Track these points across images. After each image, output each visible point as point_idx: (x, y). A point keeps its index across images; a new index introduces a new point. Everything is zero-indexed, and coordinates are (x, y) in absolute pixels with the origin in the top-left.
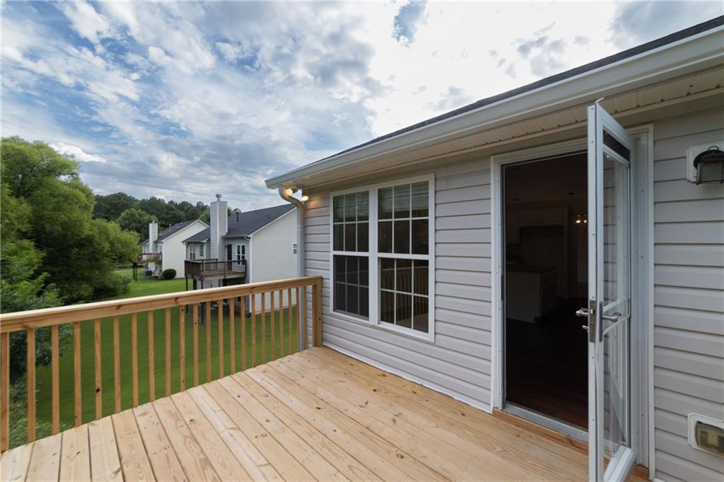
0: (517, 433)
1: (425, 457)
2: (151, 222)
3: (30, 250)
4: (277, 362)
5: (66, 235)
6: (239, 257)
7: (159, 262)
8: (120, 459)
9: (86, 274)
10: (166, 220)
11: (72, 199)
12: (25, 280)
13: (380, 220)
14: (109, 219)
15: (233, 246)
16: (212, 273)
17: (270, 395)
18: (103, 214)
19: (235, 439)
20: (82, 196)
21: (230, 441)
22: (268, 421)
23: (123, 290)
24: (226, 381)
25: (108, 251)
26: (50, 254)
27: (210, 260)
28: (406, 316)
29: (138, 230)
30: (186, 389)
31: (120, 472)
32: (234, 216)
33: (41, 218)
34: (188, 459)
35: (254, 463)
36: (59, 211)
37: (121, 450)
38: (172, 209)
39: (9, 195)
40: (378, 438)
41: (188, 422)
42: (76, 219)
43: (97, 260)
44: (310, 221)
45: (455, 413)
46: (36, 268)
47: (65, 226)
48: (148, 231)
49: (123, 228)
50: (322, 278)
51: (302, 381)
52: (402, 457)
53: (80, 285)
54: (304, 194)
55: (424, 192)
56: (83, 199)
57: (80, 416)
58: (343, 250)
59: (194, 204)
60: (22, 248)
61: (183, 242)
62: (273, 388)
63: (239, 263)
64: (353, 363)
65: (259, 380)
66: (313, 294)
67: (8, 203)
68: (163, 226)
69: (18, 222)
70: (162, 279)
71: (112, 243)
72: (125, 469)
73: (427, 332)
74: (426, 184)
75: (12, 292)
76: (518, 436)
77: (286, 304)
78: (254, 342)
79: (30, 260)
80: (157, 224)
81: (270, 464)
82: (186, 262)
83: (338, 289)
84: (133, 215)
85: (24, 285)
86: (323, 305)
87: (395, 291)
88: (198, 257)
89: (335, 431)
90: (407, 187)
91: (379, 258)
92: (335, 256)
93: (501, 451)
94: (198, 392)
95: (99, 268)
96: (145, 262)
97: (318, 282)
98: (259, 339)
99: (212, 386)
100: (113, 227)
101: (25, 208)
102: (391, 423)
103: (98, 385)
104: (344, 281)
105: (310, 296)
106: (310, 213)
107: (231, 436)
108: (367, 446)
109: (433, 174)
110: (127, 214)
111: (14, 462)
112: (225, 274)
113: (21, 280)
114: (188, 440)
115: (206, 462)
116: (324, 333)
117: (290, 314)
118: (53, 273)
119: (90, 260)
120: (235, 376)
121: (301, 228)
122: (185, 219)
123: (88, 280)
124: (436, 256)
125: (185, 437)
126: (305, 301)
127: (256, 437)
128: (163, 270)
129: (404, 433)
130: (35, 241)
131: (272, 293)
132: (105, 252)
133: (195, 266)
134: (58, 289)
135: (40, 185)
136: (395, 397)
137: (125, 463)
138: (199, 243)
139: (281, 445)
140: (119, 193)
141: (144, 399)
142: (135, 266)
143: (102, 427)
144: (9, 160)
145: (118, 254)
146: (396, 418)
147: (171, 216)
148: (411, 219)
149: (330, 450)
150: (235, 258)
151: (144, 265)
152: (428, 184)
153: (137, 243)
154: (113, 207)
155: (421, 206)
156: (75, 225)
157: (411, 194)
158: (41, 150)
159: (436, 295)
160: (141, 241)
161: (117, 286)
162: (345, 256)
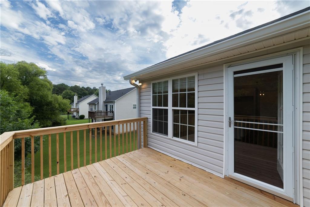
0: (236, 187)
1: (194, 196)
2: (75, 95)
3: (28, 106)
4: (129, 153)
5: (42, 101)
6: (110, 110)
7: (78, 112)
8: (67, 191)
9: (49, 117)
10: (81, 94)
11: (44, 86)
12: (27, 118)
13: (173, 93)
14: (58, 94)
15: (108, 105)
16: (100, 116)
17: (126, 167)
18: (56, 92)
19: (113, 185)
20: (48, 85)
21: (111, 185)
22: (126, 178)
23: (64, 123)
24: (108, 161)
25: (57, 108)
26: (35, 108)
27: (99, 111)
28: (184, 135)
29: (70, 99)
30: (92, 163)
31: (68, 196)
32: (109, 93)
33: (32, 93)
34: (94, 192)
35: (122, 195)
36: (39, 91)
37: (68, 187)
38: (83, 90)
39: (20, 84)
40: (173, 186)
41: (93, 177)
42: (46, 94)
43: (54, 111)
44: (142, 94)
45: (207, 177)
46: (31, 114)
47: (42, 97)
48: (74, 99)
49: (64, 98)
50: (147, 118)
51: (140, 162)
52: (185, 195)
53: (47, 121)
54: (140, 82)
55: (193, 80)
56: (48, 86)
57: (51, 173)
58: (156, 106)
59: (92, 88)
60: (25, 106)
61: (88, 104)
62: (128, 164)
63: (110, 112)
64: (161, 155)
65: (122, 161)
66: (143, 125)
67: (20, 87)
68: (79, 97)
69: (24, 95)
70: (79, 119)
71: (59, 104)
72: (69, 195)
73: (194, 142)
74: (194, 77)
75: (22, 123)
76: (236, 188)
77: (132, 129)
78: (119, 145)
79: (28, 110)
80: (77, 96)
81: (128, 196)
82: (89, 112)
83: (154, 123)
84: (67, 93)
85: (26, 120)
86: (147, 130)
87: (180, 124)
88: (94, 110)
89: (155, 183)
90: (185, 79)
91: (172, 109)
92: (153, 109)
93: (229, 195)
94: (97, 165)
95: (54, 114)
96: (72, 112)
97: (146, 120)
98: (121, 144)
99: (102, 162)
100: (60, 97)
101: (27, 90)
102: (179, 180)
103: (58, 160)
104: (157, 120)
105: (142, 126)
106: (142, 90)
107: (112, 183)
108: (169, 190)
109: (197, 73)
110: (65, 92)
111: (27, 190)
112: (105, 117)
113: (25, 119)
114: (94, 184)
115: (102, 194)
116: (148, 142)
117: (134, 134)
118: (37, 116)
119: (51, 111)
120: (112, 159)
121: (138, 97)
122: (88, 94)
123: (50, 119)
124: (198, 109)
125: (93, 183)
126: (140, 128)
127: (122, 184)
128: (80, 115)
129: (185, 185)
130: (30, 103)
131: (127, 124)
132: (56, 108)
133: (92, 114)
134: (39, 123)
135: (32, 80)
136: (180, 169)
137: (69, 192)
138: (95, 104)
139: (132, 188)
140: (62, 84)
141: (76, 167)
142: (68, 113)
143: (59, 177)
144: (21, 70)
145: (62, 109)
146: (181, 178)
147: (83, 93)
148: (187, 92)
149: (153, 191)
150: (109, 110)
151: (72, 113)
152: (195, 77)
153: (69, 104)
154: (60, 89)
155: (192, 87)
156: (45, 96)
157: (187, 82)
158: (33, 66)
159: (198, 125)
160: (71, 103)
161: (62, 122)
162: (157, 109)
